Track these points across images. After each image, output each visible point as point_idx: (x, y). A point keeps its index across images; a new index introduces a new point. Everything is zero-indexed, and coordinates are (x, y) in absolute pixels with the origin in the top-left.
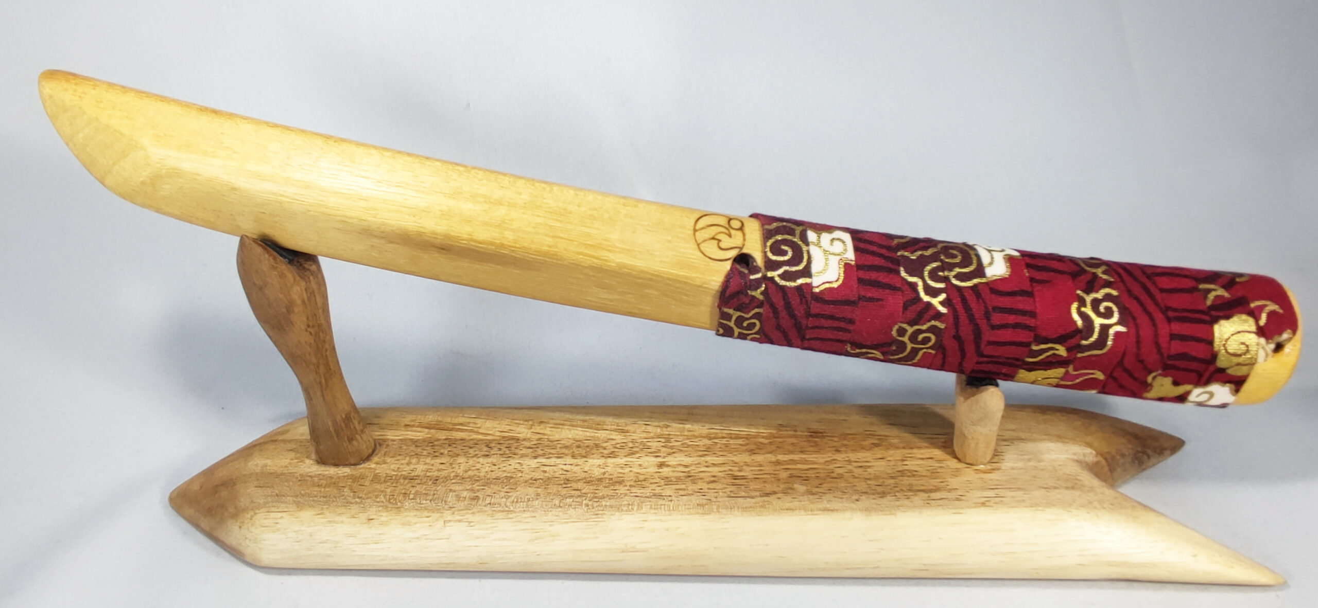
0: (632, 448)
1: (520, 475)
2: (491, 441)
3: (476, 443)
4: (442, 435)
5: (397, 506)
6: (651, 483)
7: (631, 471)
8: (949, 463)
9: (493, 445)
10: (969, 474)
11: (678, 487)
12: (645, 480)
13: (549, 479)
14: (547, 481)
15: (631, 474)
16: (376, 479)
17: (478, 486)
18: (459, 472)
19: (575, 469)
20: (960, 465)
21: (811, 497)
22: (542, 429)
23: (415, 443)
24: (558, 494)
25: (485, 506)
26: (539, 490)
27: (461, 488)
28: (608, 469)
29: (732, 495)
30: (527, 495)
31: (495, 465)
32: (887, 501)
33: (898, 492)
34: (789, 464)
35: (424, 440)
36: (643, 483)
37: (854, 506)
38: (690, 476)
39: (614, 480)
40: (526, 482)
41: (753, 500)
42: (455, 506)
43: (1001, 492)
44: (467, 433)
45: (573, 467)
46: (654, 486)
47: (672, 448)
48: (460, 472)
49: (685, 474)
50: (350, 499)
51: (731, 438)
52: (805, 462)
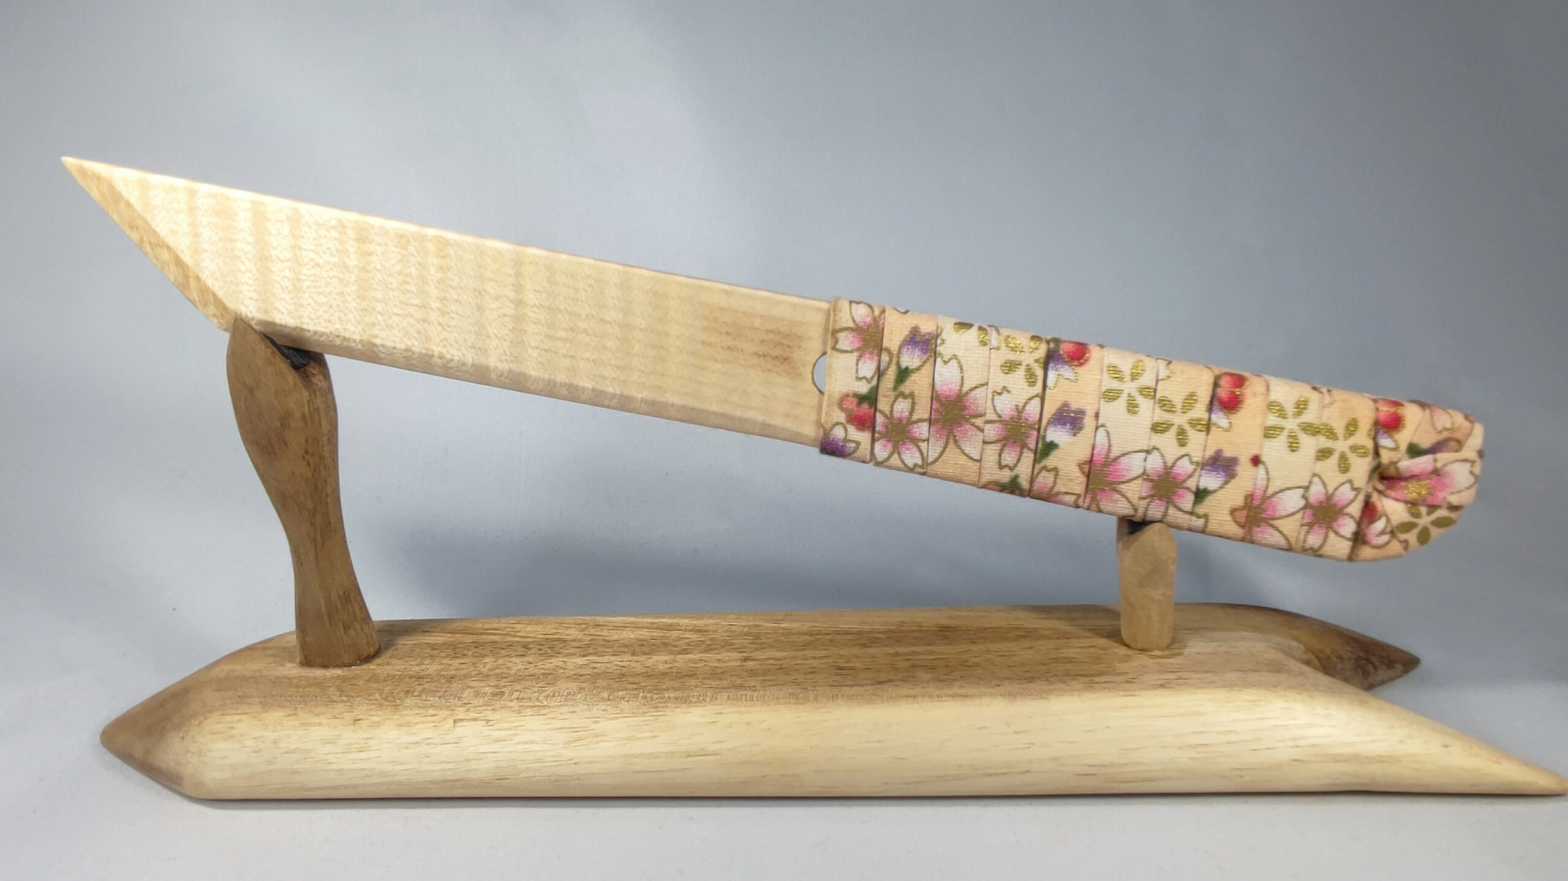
0: (710, 645)
1: (562, 671)
2: (529, 643)
3: (511, 645)
4: (469, 639)
5: (394, 704)
6: (731, 676)
7: (706, 665)
8: (1116, 650)
9: (530, 646)
10: (1143, 659)
11: (766, 678)
12: (723, 673)
13: (598, 674)
14: (595, 677)
15: (706, 668)
16: (374, 678)
17: (504, 682)
18: (482, 670)
19: (634, 665)
20: (1130, 652)
21: (937, 684)
22: (598, 631)
23: (433, 647)
24: (609, 688)
25: (511, 701)
26: (584, 685)
27: (482, 684)
28: (678, 665)
29: (836, 684)
30: (568, 689)
31: (531, 663)
32: (1037, 686)
33: (1051, 677)
34: (911, 655)
35: (444, 644)
36: (721, 675)
37: (993, 690)
38: (781, 669)
39: (683, 674)
40: (569, 677)
41: (863, 688)
42: (471, 702)
43: (1185, 675)
44: (500, 636)
45: (631, 663)
46: (734, 679)
47: (760, 644)
48: (485, 670)
49: (778, 667)
50: (335, 698)
51: (838, 634)
52: (933, 653)
